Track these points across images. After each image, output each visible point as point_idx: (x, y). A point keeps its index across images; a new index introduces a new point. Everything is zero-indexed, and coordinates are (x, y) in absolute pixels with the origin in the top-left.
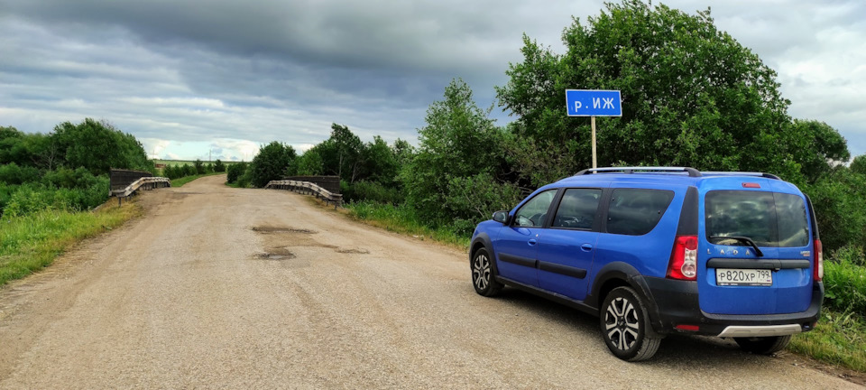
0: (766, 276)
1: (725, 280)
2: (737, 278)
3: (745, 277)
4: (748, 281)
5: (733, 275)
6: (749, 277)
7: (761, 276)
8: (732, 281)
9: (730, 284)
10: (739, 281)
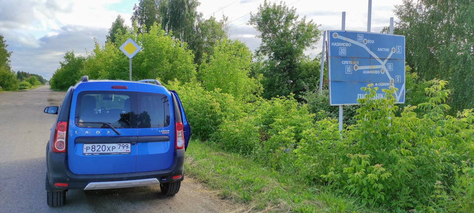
0: (125, 148)
1: (90, 151)
2: (100, 149)
3: (107, 149)
4: (109, 152)
5: (97, 148)
6: (111, 149)
7: (121, 148)
8: (96, 152)
9: (92, 154)
10: (102, 152)
